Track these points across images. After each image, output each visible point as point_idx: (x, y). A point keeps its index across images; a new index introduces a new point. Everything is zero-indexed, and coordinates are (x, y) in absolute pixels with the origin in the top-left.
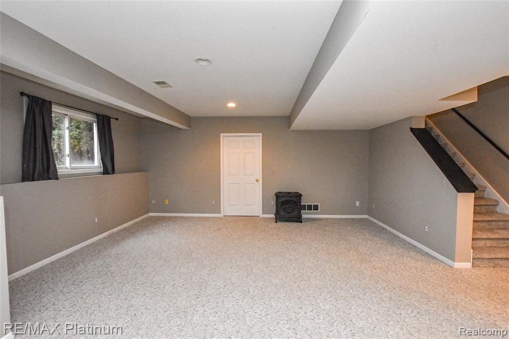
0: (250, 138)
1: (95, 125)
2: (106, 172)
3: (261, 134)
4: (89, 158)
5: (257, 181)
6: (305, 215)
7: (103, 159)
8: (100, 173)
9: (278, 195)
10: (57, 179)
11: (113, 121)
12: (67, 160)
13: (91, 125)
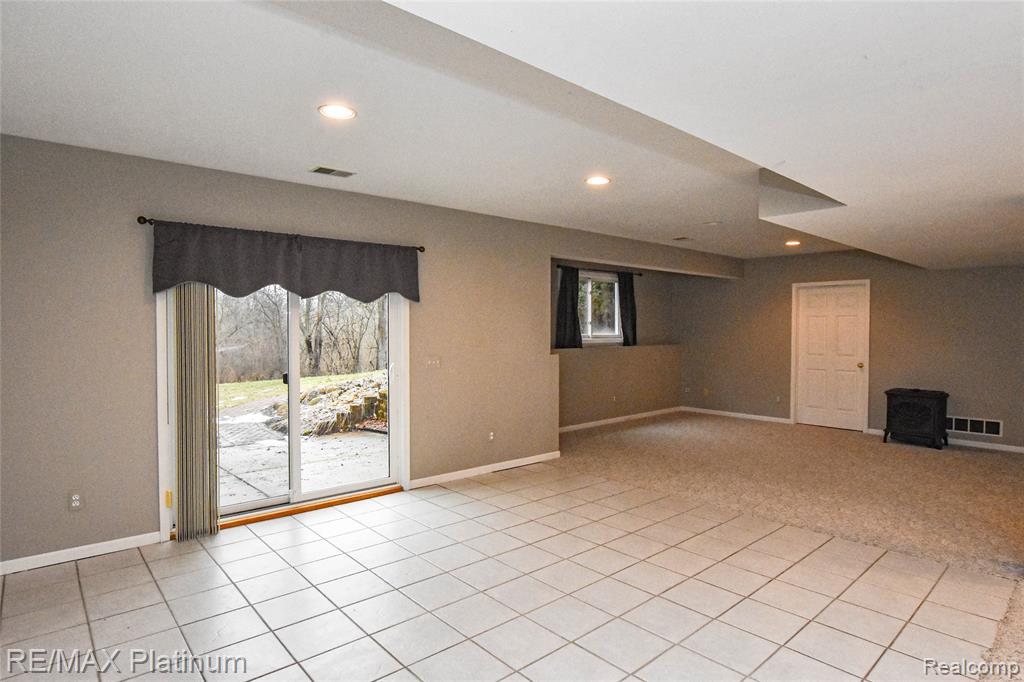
0: (850, 290)
1: (616, 285)
2: (626, 343)
3: (868, 282)
4: (609, 326)
5: (861, 366)
6: (955, 438)
7: (624, 327)
8: (619, 344)
9: (891, 395)
10: (581, 347)
11: (636, 278)
12: (589, 327)
13: (613, 284)
